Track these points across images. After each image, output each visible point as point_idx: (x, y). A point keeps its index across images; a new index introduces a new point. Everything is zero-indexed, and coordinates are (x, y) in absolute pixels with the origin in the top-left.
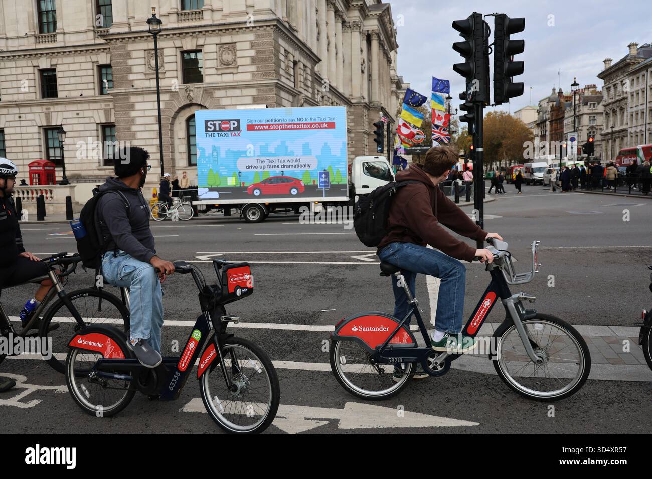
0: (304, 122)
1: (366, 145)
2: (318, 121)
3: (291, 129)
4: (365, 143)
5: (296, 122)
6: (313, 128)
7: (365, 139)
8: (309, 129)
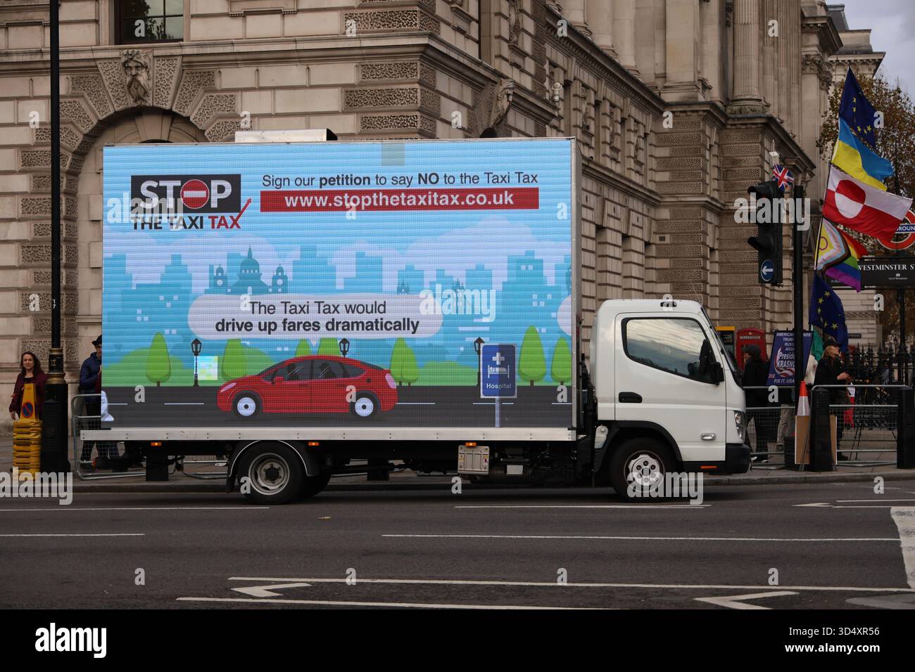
0: (441, 185)
1: (712, 250)
2: (483, 184)
3: (400, 207)
4: (709, 242)
5: (415, 185)
6: (466, 207)
7: (710, 229)
8: (455, 207)
